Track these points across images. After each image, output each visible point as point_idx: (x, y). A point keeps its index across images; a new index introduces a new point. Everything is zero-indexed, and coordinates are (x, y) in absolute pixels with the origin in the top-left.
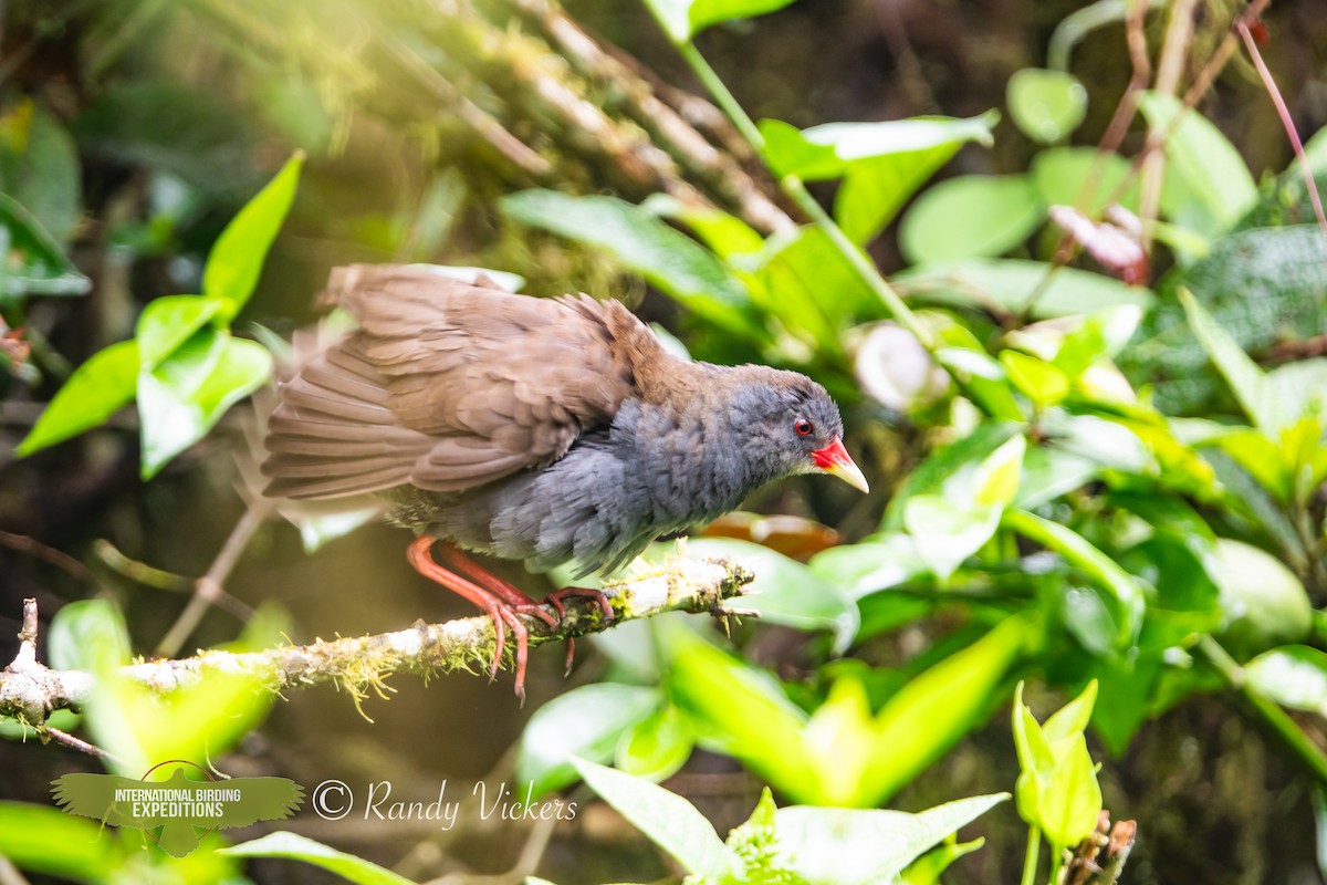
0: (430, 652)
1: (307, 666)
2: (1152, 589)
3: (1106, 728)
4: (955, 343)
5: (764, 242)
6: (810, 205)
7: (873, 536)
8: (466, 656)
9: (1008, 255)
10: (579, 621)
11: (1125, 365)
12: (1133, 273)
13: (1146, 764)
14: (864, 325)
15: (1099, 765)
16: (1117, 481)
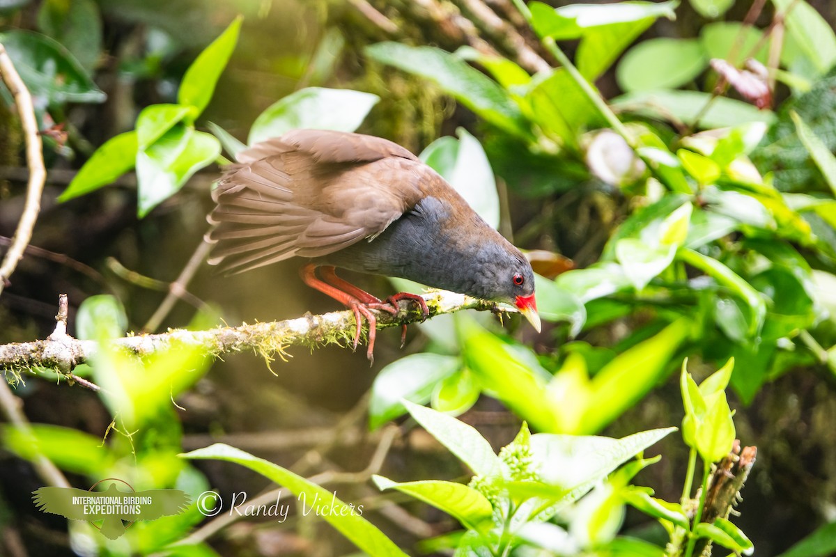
0: (314, 332)
1: (237, 339)
2: (771, 301)
3: (740, 387)
4: (650, 144)
5: (531, 78)
6: (560, 56)
7: (596, 264)
8: (337, 335)
9: (684, 88)
10: (408, 314)
11: (756, 159)
12: (762, 102)
13: (766, 411)
14: (593, 131)
15: (734, 411)
16: (750, 233)
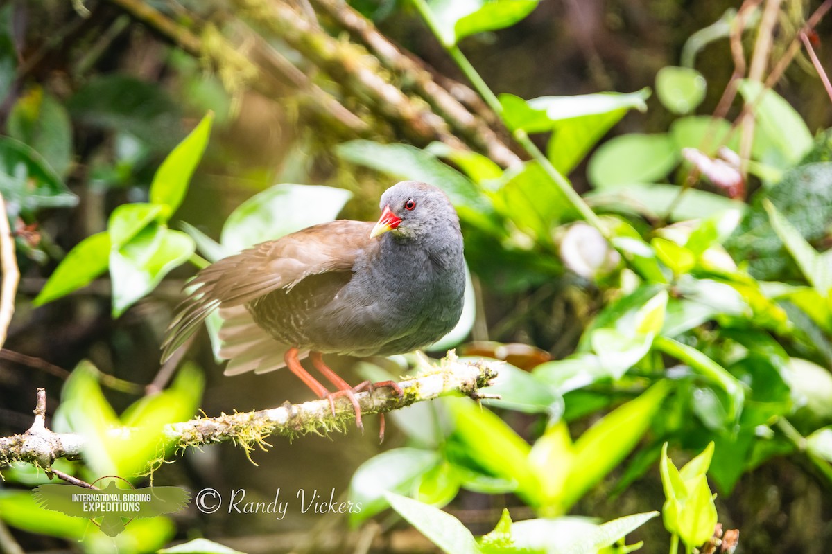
0: (293, 421)
1: (216, 430)
2: (749, 388)
3: (720, 477)
4: (621, 234)
5: (503, 172)
6: (532, 148)
7: (573, 355)
8: (316, 424)
9: (660, 182)
10: (388, 402)
11: (731, 249)
12: (735, 190)
13: (745, 503)
14: (566, 225)
15: (716, 495)
16: (725, 322)
